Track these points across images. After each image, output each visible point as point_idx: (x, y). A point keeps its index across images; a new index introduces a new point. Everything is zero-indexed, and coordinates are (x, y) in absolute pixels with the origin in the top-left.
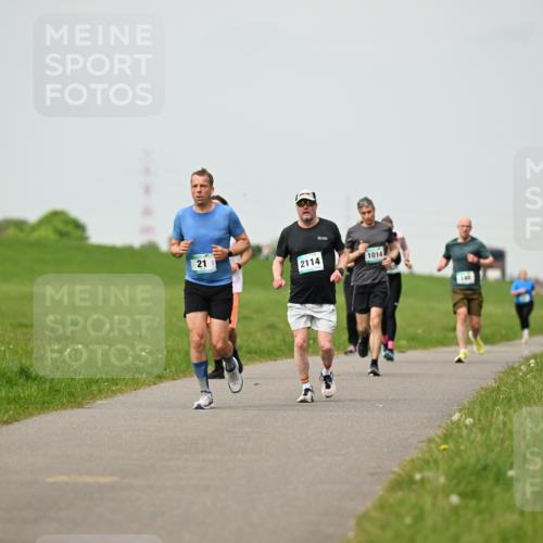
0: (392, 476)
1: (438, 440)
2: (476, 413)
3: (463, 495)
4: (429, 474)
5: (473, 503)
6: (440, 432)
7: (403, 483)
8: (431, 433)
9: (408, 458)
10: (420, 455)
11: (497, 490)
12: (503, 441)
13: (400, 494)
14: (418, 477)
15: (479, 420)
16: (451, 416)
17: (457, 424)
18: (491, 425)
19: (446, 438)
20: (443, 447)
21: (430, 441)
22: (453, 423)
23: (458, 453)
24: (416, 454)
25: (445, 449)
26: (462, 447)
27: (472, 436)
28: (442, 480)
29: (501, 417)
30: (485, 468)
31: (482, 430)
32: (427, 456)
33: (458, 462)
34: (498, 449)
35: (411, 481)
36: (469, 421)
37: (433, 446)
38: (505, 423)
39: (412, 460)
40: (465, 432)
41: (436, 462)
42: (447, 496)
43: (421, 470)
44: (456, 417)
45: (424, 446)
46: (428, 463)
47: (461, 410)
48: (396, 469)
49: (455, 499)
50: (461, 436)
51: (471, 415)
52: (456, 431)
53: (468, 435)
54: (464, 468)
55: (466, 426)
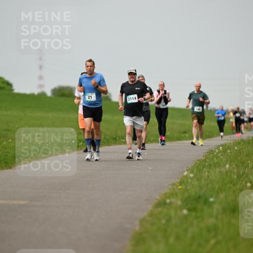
0: (156, 201)
1: (177, 184)
2: (195, 172)
3: (189, 210)
4: (173, 200)
5: (194, 214)
6: (178, 181)
7: (161, 204)
8: (174, 181)
9: (163, 192)
10: (169, 191)
11: (205, 207)
12: (208, 185)
13: (160, 209)
14: (168, 201)
15: (197, 175)
16: (183, 173)
17: (186, 177)
18: (202, 177)
19: (181, 183)
20: (180, 187)
21: (173, 184)
22: (184, 176)
23: (186, 190)
24: (167, 190)
25: (180, 189)
26: (189, 188)
27: (193, 183)
28: (179, 203)
29: (207, 173)
30: (199, 197)
31: (198, 180)
32: (172, 192)
33: (186, 195)
34: (205, 188)
35: (165, 203)
36: (192, 175)
37: (175, 187)
38: (208, 176)
39: (165, 194)
40: (190, 181)
41: (176, 194)
42: (181, 210)
43: (169, 198)
44: (185, 173)
45: (171, 187)
46: (172, 194)
47: (188, 170)
48: (158, 197)
49: (185, 212)
50: (188, 182)
51: (192, 172)
52: (185, 180)
53: (191, 182)
54: (189, 197)
55: (190, 178)
